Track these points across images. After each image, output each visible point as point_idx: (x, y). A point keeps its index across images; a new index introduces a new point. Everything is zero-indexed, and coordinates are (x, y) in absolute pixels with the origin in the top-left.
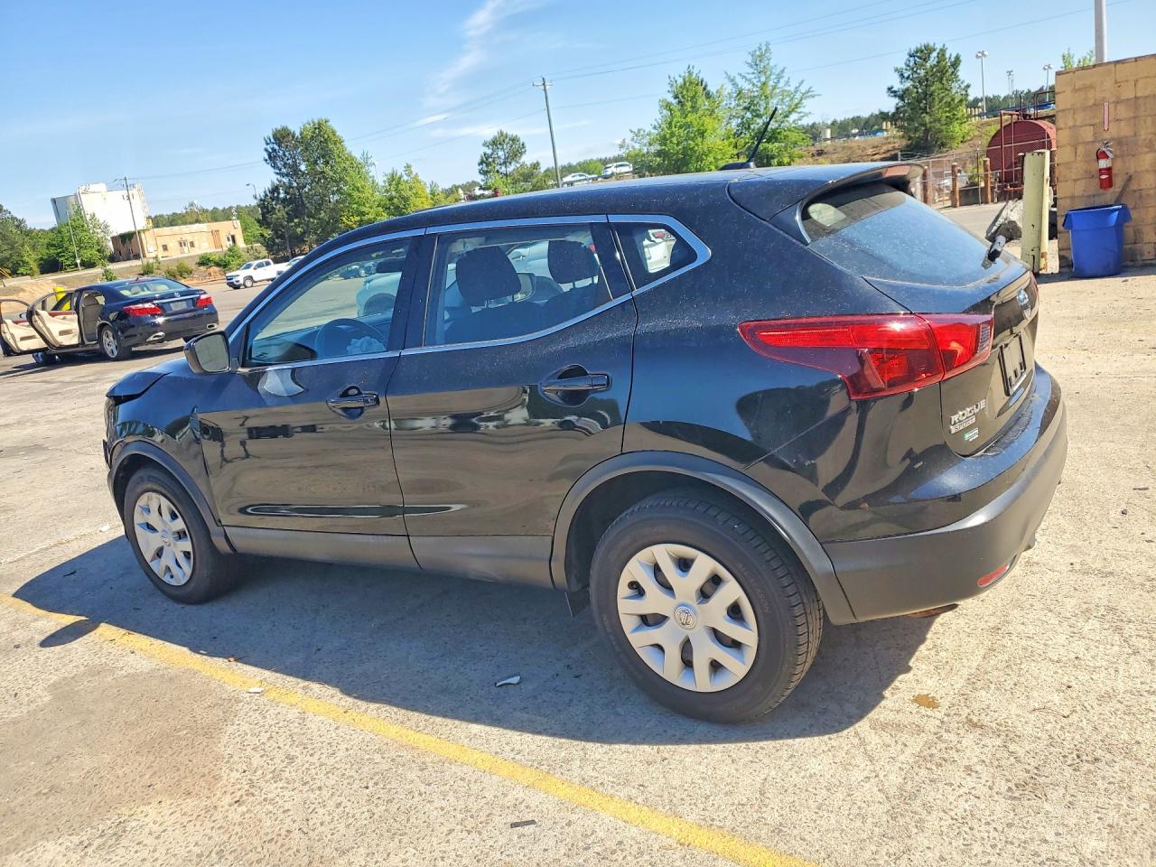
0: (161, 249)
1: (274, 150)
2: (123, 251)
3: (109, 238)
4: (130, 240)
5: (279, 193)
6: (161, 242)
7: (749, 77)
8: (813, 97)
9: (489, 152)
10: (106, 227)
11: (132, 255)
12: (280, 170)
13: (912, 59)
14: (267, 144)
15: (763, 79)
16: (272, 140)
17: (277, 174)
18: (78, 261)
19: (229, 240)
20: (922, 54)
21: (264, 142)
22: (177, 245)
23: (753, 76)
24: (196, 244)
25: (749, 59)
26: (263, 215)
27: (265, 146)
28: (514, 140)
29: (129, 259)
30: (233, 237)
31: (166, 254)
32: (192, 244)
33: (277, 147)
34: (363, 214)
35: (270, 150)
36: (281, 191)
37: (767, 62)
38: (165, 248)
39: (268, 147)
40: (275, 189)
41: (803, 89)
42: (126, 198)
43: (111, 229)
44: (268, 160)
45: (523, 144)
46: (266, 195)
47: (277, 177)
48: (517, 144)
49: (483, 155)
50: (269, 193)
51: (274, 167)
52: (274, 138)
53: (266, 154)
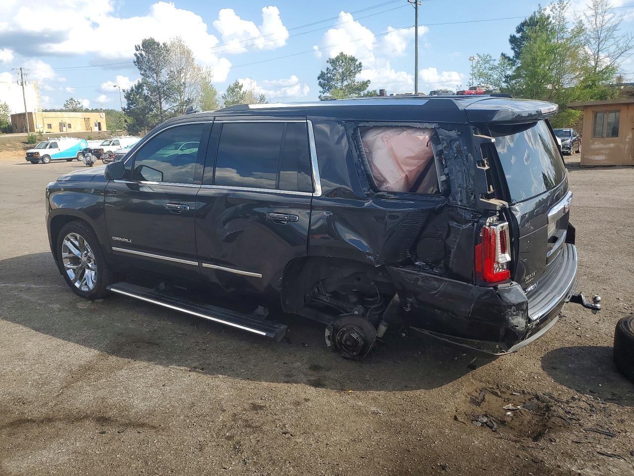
0: (46, 126)
1: (141, 55)
2: (18, 125)
3: (9, 115)
5: (143, 90)
6: (47, 122)
9: (332, 68)
10: (7, 107)
12: (145, 71)
14: (137, 50)
16: (141, 48)
17: (142, 74)
19: (96, 126)
21: (134, 48)
22: (58, 124)
24: (72, 126)
26: (128, 105)
27: (135, 52)
28: (353, 60)
29: (22, 131)
30: (99, 124)
31: (49, 130)
32: (70, 126)
33: (144, 53)
35: (139, 55)
36: (145, 88)
38: (50, 126)
39: (138, 53)
40: (140, 87)
42: (20, 84)
44: (135, 62)
45: (360, 64)
46: (132, 90)
47: (142, 77)
48: (355, 64)
49: (326, 72)
50: (134, 89)
51: (140, 69)
52: (142, 46)
53: (135, 58)
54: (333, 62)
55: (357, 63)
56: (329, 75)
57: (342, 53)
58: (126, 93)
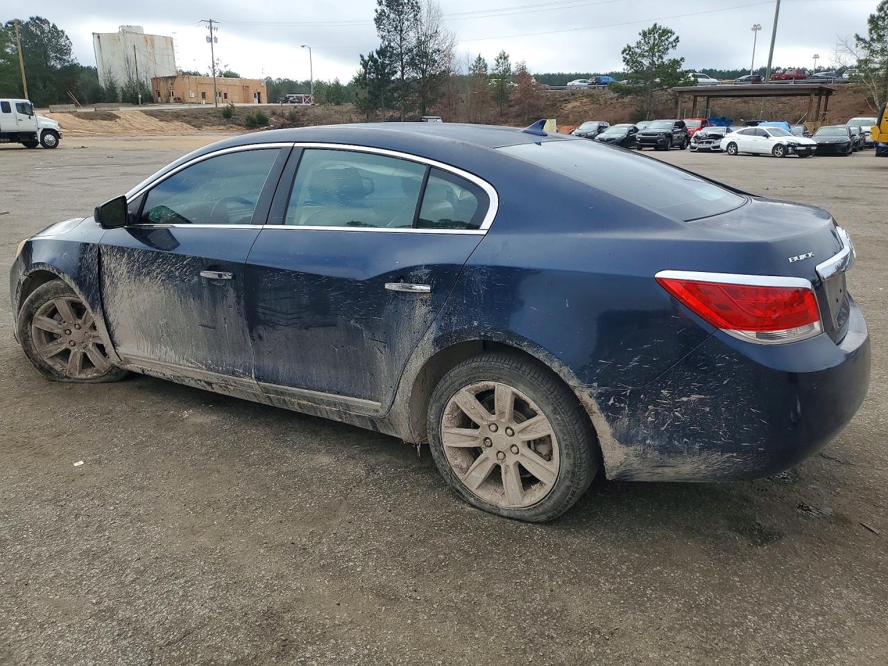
0: (200, 95)
1: (383, 11)
2: (163, 92)
3: (150, 78)
4: (172, 84)
6: (201, 89)
11: (172, 99)
14: (380, 5)
18: (140, 96)
19: (256, 97)
22: (214, 94)
24: (229, 96)
26: (366, 73)
27: (376, 7)
29: (168, 102)
32: (226, 96)
33: (387, 10)
35: (380, 11)
38: (204, 95)
39: (379, 8)
40: (381, 53)
43: (153, 70)
44: (374, 21)
45: (677, 38)
46: (371, 57)
48: (670, 38)
49: (633, 45)
50: (376, 56)
51: (378, 28)
53: (375, 15)
54: (644, 34)
55: (674, 37)
56: (637, 50)
57: (655, 25)
58: (363, 60)
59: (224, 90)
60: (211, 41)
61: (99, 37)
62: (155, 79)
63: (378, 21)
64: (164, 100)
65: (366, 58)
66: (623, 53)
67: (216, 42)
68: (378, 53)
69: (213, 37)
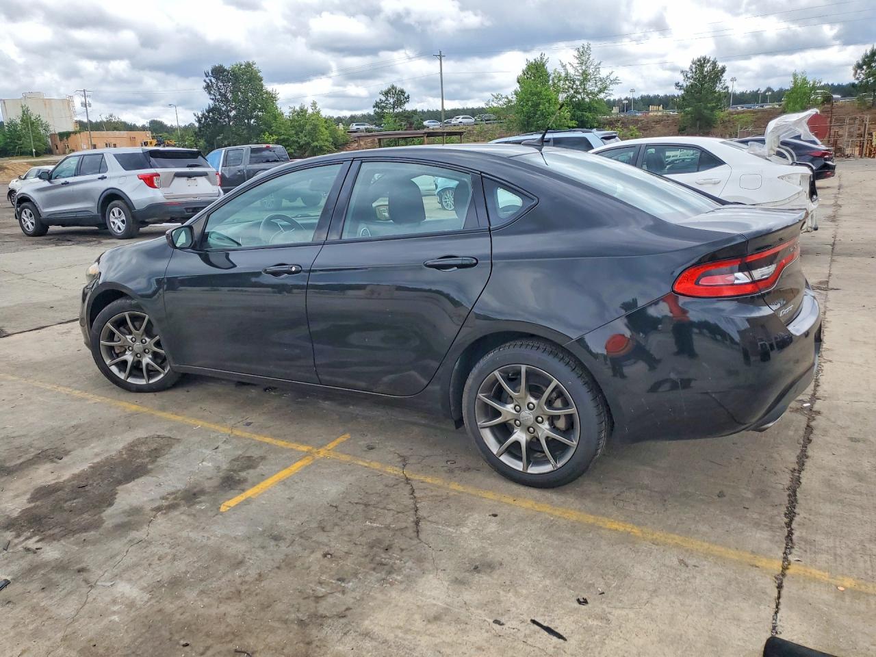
0: (91, 147)
1: (211, 80)
2: (61, 145)
3: (49, 135)
4: (67, 138)
5: (213, 114)
6: (92, 142)
7: (574, 65)
8: (617, 83)
9: (384, 99)
10: (48, 126)
11: (67, 150)
12: (214, 95)
13: (694, 66)
14: (207, 77)
15: (584, 67)
16: (210, 74)
17: (213, 99)
18: (34, 150)
20: (701, 63)
21: (205, 75)
22: (104, 144)
23: (577, 65)
24: (118, 146)
25: (576, 53)
27: (205, 78)
28: (402, 92)
29: (64, 153)
32: (115, 146)
33: (213, 80)
34: (280, 134)
35: (208, 81)
37: (587, 56)
38: (95, 147)
39: (207, 79)
40: (210, 111)
41: (612, 77)
42: (83, 106)
43: (51, 128)
44: (205, 88)
45: (408, 96)
46: (203, 115)
47: (212, 102)
48: (404, 96)
49: (378, 100)
51: (210, 93)
52: (212, 73)
53: (205, 84)
54: (387, 93)
55: (406, 95)
56: (382, 104)
57: (393, 87)
58: (198, 117)
59: (113, 141)
60: (86, 106)
61: (4, 103)
62: (52, 136)
63: (208, 87)
64: (61, 152)
65: (200, 116)
66: (374, 107)
67: (90, 105)
68: (208, 112)
69: (87, 102)
